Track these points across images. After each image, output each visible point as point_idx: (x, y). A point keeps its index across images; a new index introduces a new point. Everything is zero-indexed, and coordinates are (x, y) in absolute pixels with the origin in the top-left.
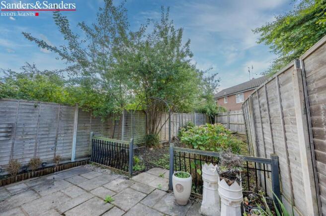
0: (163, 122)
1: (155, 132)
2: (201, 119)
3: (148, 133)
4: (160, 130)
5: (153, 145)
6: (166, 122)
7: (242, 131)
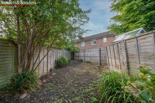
0: (41, 57)
1: (31, 69)
2: (68, 54)
3: (20, 71)
4: (38, 65)
5: (26, 88)
6: (44, 57)
7: (93, 61)
